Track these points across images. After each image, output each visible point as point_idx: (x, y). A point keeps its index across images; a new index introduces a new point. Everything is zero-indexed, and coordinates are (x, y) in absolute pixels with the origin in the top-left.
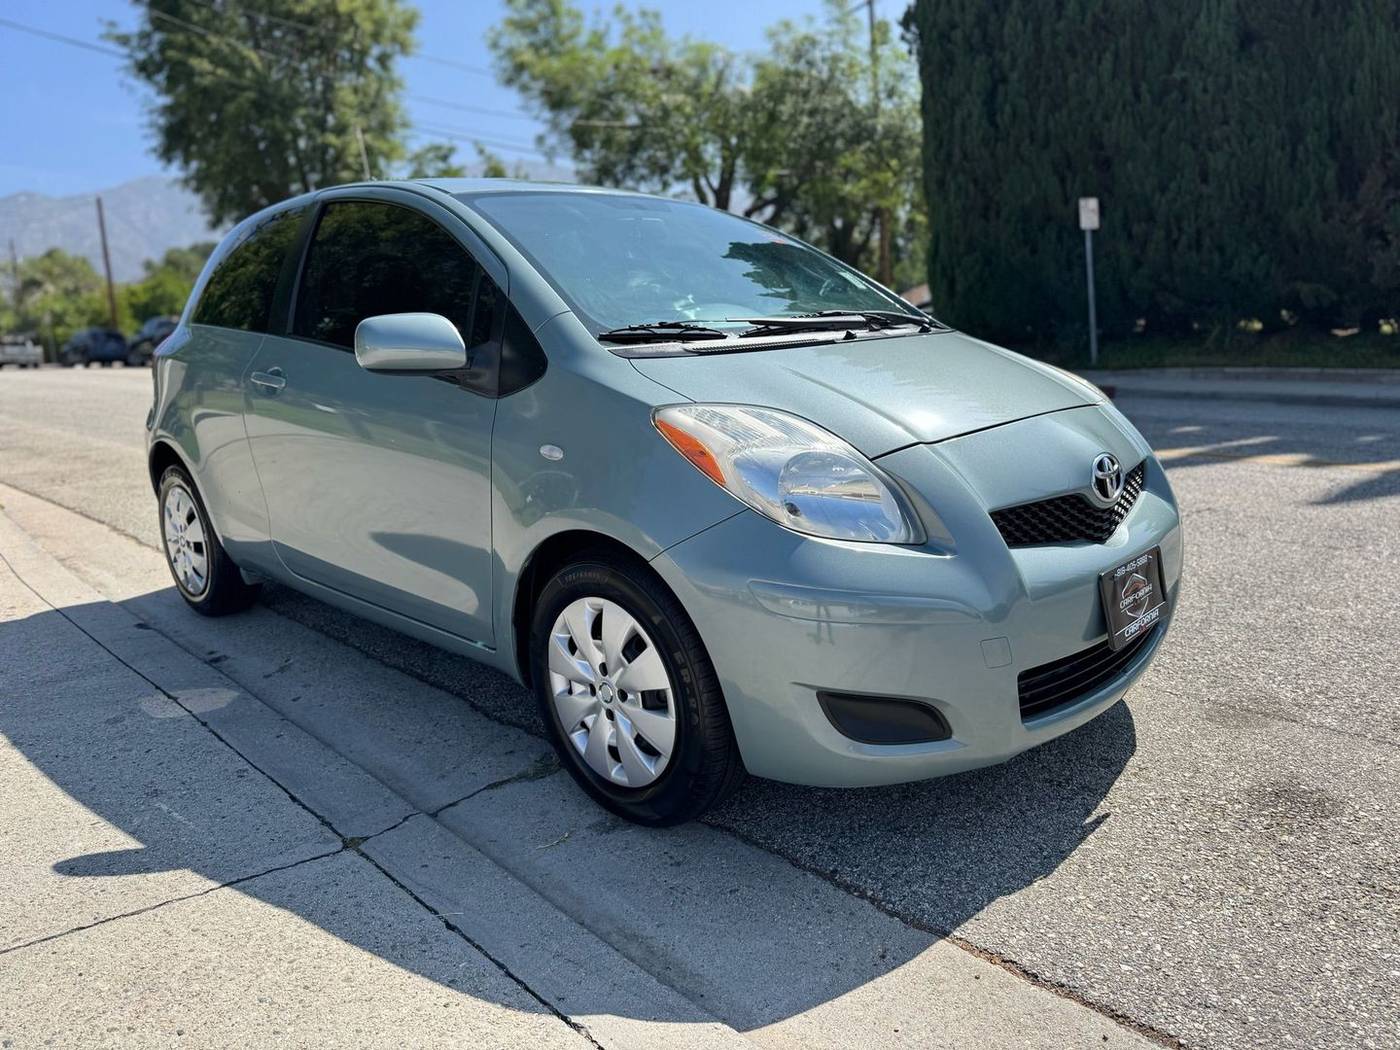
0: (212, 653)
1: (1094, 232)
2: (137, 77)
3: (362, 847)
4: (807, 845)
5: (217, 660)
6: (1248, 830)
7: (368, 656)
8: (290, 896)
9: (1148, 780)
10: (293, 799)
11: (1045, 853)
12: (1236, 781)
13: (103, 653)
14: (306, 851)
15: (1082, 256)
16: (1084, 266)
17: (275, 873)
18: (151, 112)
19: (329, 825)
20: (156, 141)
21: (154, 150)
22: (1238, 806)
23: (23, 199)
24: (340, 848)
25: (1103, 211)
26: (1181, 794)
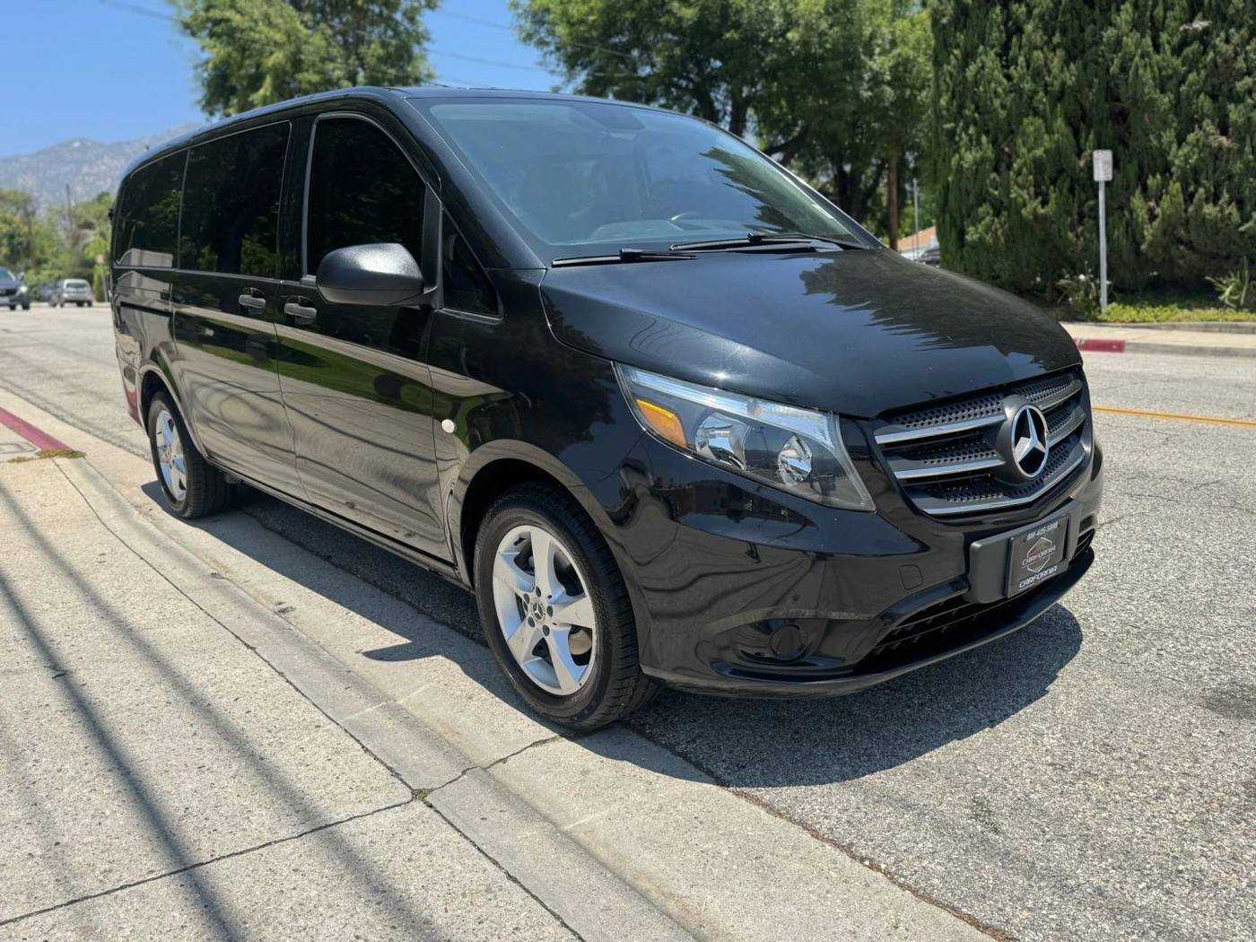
0: (280, 604)
1: (1107, 184)
2: (183, 33)
3: (429, 799)
4: (826, 817)
5: (284, 611)
6: (1243, 824)
7: (420, 611)
8: (371, 842)
9: (1148, 768)
10: (367, 750)
11: (1047, 836)
12: (1234, 772)
13: (186, 602)
14: (381, 799)
15: (1095, 208)
16: (1096, 218)
17: (358, 820)
18: (196, 67)
19: (397, 775)
20: (200, 93)
21: (199, 102)
22: (1235, 799)
23: (76, 145)
24: (410, 798)
25: (1116, 164)
26: (1180, 783)
